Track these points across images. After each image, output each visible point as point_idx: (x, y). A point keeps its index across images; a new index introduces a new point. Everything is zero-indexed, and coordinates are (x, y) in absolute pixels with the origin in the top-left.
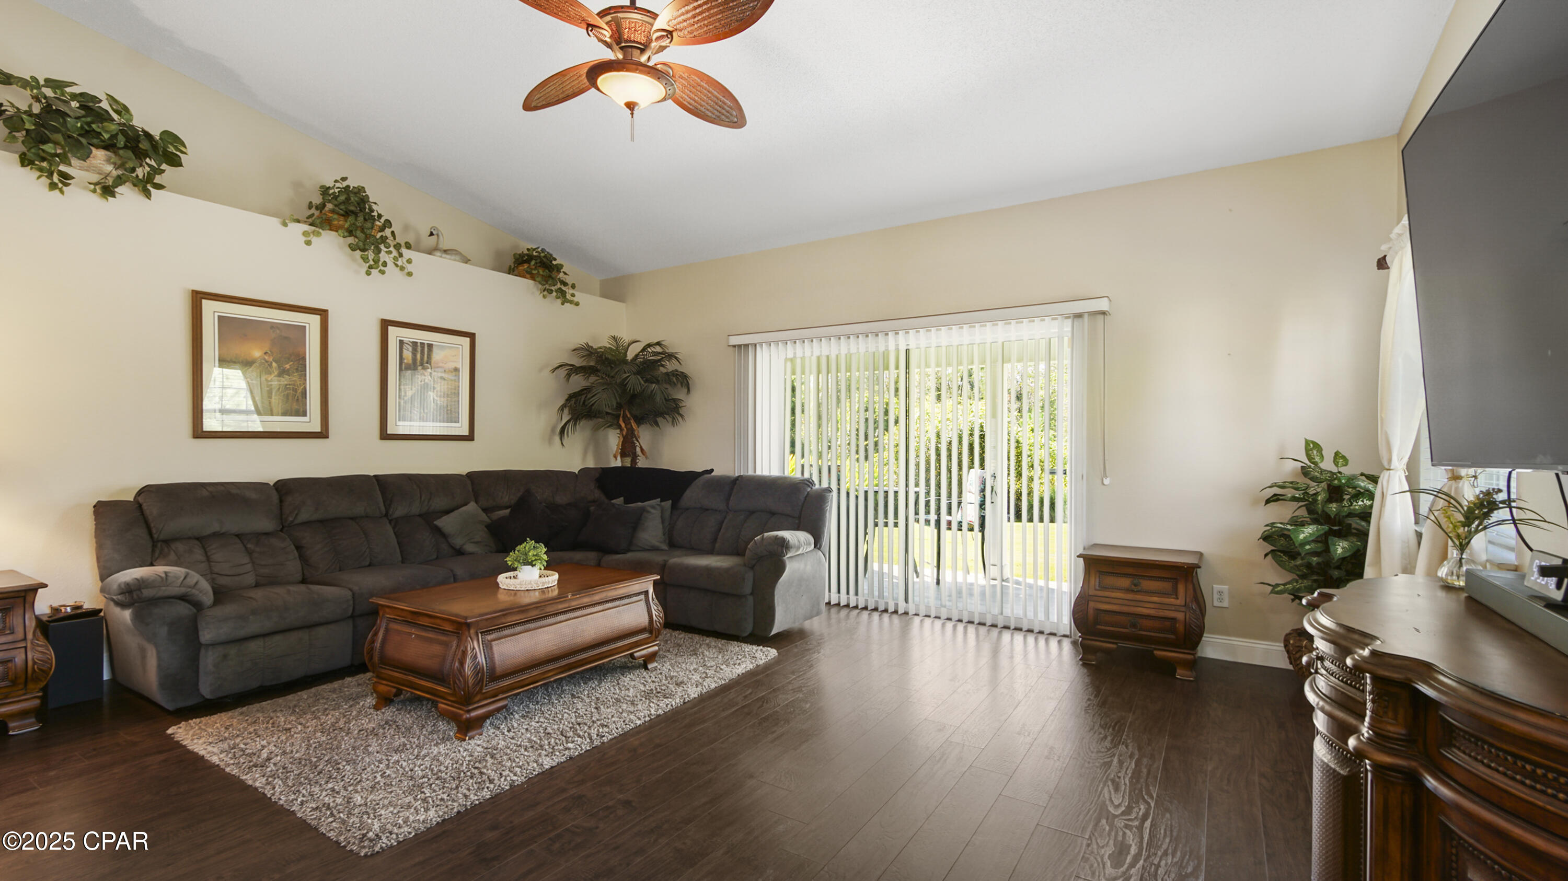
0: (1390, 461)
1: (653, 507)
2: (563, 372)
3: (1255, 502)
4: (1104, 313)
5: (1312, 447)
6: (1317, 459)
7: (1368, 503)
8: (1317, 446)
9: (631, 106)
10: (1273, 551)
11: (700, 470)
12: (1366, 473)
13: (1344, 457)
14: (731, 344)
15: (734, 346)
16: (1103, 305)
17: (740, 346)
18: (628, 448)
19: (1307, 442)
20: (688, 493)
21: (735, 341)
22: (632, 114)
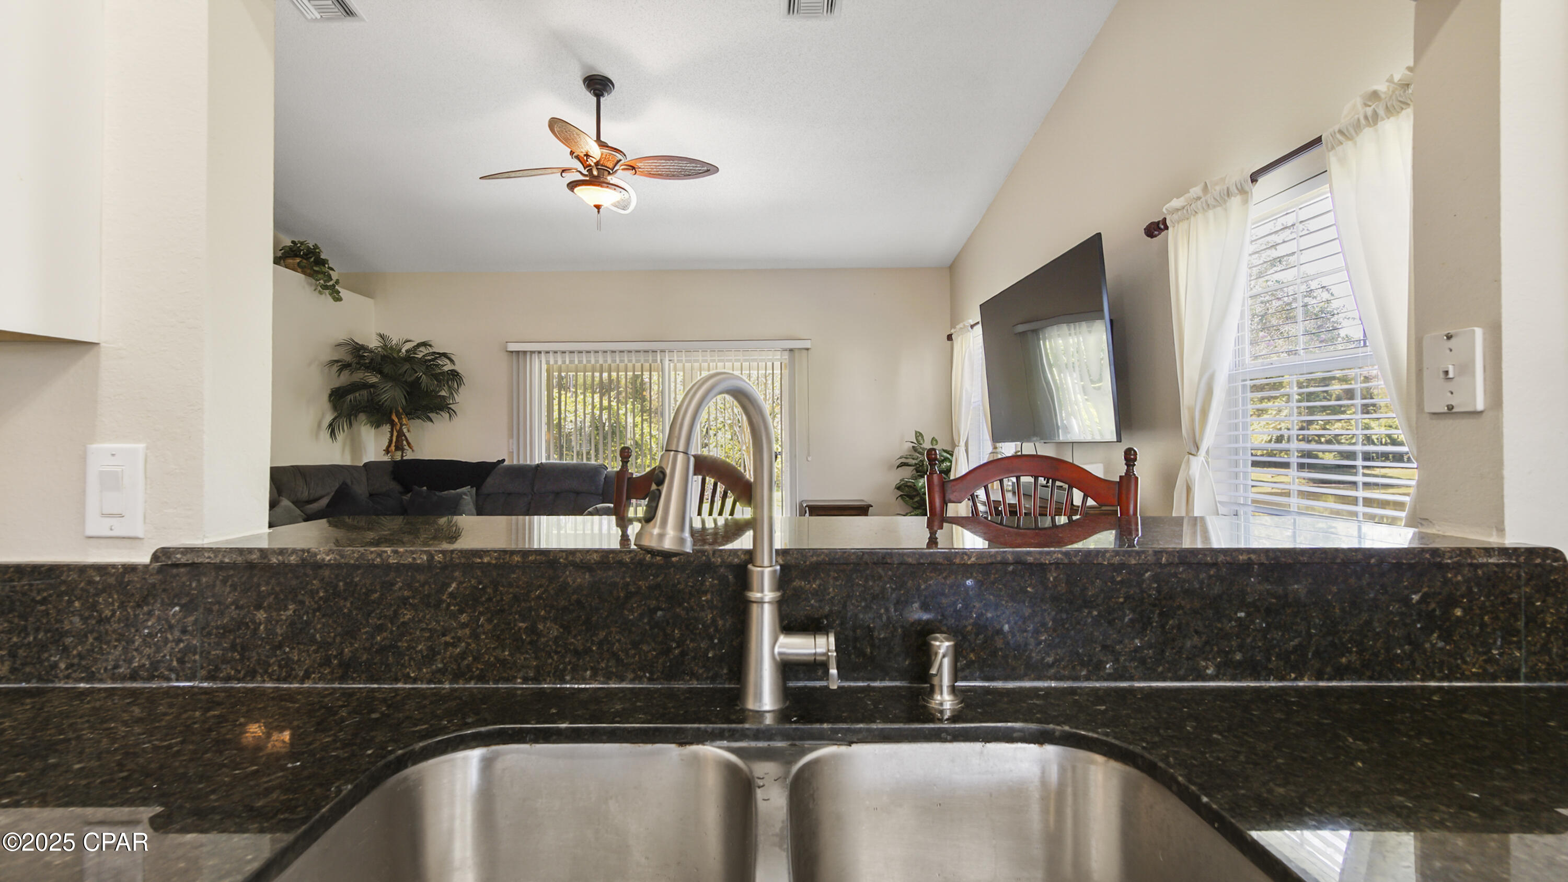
0: (959, 442)
1: (465, 494)
2: (335, 368)
3: (890, 467)
4: (807, 349)
5: (919, 435)
6: (922, 442)
7: (948, 464)
8: (921, 434)
9: (598, 207)
10: (901, 496)
11: (495, 461)
12: (945, 448)
13: (936, 441)
14: (510, 349)
15: (512, 352)
16: (807, 344)
17: (518, 352)
18: (399, 442)
19: (916, 432)
20: (490, 480)
21: (513, 347)
22: (599, 212)
